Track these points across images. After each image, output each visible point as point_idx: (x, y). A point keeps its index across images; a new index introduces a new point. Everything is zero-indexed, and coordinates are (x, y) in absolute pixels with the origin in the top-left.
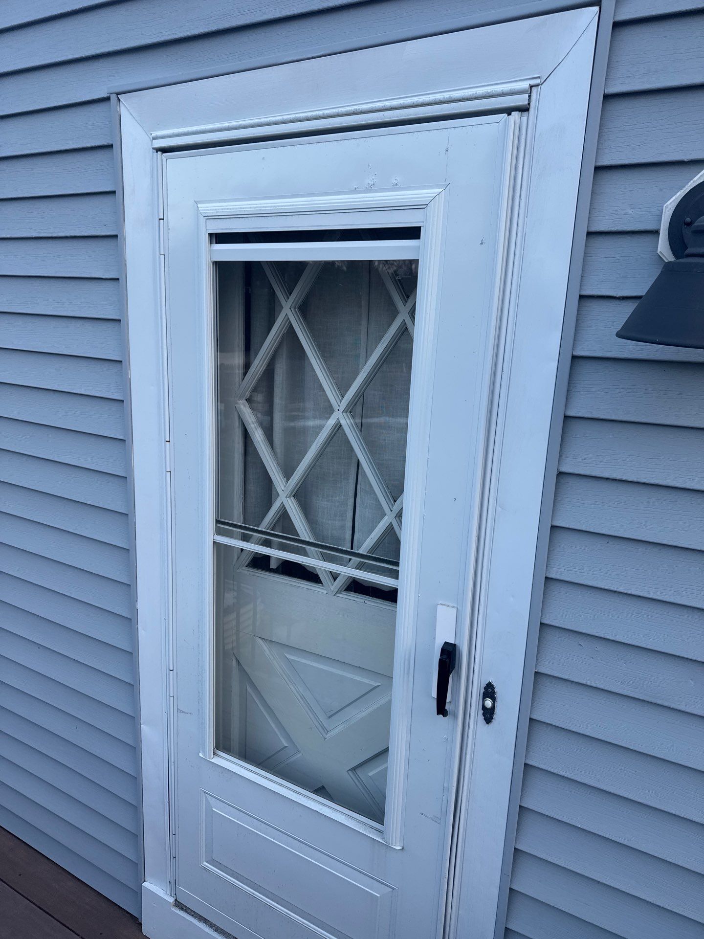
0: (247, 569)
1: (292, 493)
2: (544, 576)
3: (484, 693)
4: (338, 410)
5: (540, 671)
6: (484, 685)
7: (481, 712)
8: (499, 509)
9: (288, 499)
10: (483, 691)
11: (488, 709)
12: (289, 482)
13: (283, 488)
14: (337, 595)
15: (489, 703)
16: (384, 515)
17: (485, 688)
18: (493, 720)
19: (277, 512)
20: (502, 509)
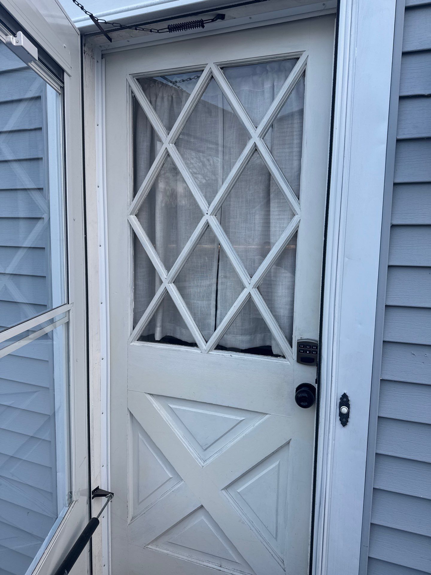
0: (138, 342)
1: (172, 280)
2: (385, 305)
3: (340, 403)
4: (207, 214)
5: (384, 378)
6: (340, 396)
7: (338, 418)
8: (346, 259)
9: (169, 284)
10: (339, 401)
11: (344, 414)
12: (170, 273)
13: (166, 277)
14: (210, 353)
15: (344, 410)
16: (243, 287)
17: (341, 399)
18: (348, 423)
19: (162, 295)
20: (349, 259)
